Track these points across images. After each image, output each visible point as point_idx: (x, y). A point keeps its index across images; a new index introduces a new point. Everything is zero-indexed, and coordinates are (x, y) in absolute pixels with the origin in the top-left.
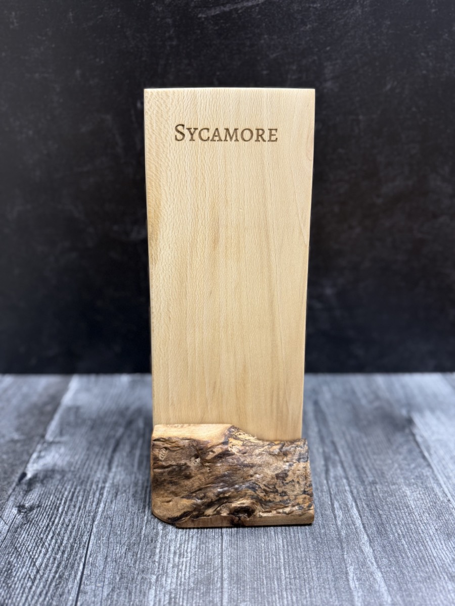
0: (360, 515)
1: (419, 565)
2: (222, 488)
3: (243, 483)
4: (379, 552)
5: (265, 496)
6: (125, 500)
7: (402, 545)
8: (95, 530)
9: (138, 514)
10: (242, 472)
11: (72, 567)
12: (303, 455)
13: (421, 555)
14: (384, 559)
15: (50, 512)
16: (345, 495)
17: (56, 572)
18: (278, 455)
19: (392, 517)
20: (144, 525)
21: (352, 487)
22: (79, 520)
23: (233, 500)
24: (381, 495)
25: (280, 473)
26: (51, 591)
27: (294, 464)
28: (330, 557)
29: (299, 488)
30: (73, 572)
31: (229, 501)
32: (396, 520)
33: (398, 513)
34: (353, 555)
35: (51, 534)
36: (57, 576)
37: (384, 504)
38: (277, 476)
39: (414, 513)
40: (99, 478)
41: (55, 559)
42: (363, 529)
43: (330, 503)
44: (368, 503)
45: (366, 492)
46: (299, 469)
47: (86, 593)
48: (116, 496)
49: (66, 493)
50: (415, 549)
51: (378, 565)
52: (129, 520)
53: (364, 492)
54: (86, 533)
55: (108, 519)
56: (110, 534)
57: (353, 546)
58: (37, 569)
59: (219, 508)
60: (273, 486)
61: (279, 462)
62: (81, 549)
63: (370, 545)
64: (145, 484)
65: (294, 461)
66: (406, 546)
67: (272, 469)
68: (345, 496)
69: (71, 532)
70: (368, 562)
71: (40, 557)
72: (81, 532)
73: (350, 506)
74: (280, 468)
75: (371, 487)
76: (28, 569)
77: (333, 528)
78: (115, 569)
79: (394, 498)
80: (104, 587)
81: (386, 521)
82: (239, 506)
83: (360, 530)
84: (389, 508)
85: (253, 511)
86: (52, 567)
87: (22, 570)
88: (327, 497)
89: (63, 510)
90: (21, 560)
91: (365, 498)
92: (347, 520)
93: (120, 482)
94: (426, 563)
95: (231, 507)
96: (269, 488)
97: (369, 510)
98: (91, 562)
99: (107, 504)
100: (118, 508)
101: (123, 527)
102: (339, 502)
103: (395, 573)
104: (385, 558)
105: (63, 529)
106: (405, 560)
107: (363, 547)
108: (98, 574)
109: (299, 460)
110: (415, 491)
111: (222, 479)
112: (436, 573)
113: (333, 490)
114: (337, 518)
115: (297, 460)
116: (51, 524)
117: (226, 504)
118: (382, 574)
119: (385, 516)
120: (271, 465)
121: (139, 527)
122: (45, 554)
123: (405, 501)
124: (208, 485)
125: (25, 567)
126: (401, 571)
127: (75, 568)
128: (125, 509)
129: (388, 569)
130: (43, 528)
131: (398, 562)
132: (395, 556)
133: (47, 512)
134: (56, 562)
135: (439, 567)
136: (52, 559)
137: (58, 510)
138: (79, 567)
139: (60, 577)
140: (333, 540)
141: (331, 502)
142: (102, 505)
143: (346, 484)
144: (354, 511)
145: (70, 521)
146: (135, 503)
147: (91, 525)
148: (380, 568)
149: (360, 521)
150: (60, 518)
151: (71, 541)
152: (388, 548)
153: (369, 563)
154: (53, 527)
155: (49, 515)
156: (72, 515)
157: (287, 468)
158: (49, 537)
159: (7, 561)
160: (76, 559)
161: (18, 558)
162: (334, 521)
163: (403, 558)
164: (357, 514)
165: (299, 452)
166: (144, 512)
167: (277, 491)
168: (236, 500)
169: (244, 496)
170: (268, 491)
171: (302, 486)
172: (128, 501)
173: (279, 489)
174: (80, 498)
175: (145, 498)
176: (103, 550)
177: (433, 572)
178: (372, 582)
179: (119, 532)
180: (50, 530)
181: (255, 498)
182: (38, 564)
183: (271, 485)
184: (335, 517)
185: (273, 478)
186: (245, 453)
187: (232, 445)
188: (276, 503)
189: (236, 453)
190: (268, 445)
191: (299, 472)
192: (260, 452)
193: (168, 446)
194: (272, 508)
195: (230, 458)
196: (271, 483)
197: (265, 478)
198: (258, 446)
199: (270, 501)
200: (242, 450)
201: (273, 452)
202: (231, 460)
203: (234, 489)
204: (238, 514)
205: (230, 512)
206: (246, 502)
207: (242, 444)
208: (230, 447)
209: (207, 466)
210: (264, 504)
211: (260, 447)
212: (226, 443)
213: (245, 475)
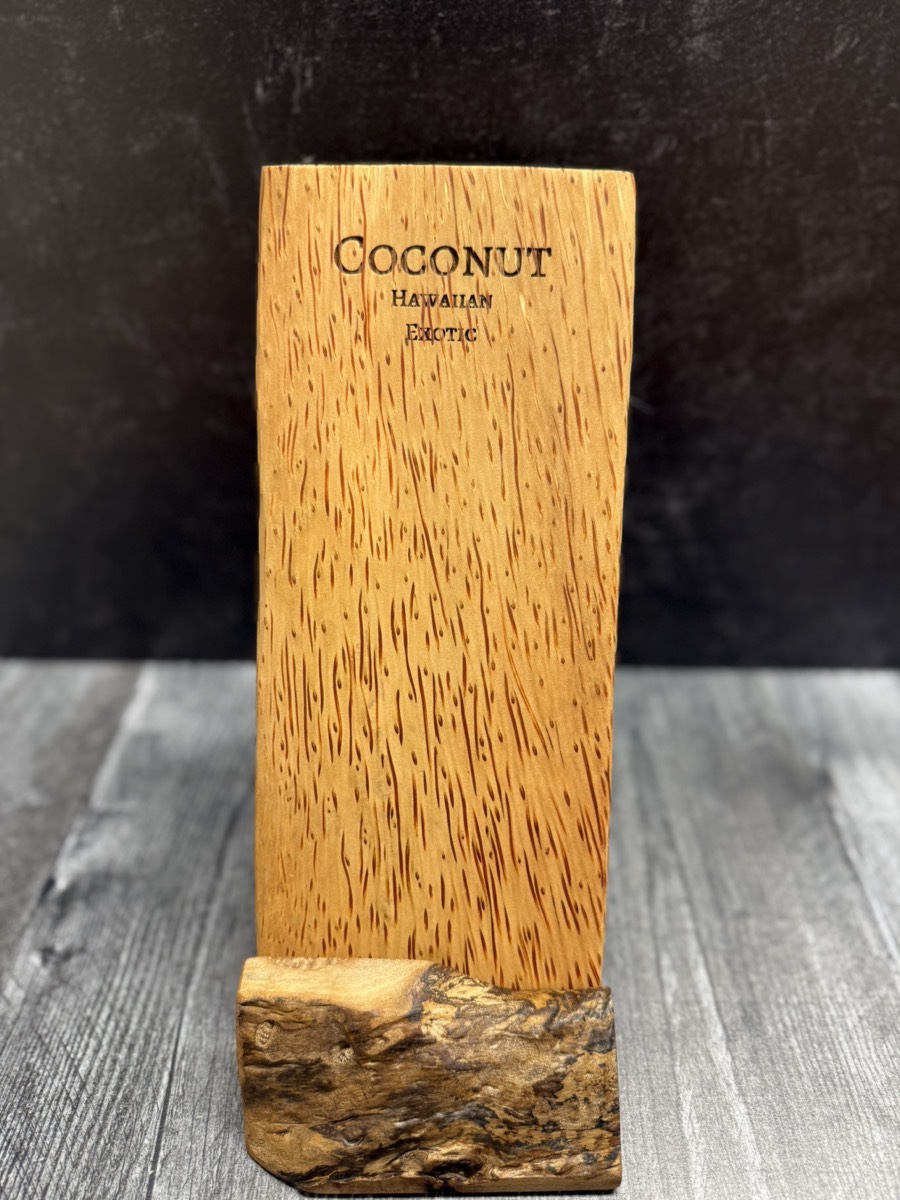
0: (711, 983)
1: (820, 1090)
2: (405, 1120)
3: (455, 1107)
4: (743, 1063)
5: (506, 1133)
7: (791, 1048)
10: (454, 1084)
11: (148, 1080)
12: (601, 1034)
13: (826, 1070)
14: (752, 1077)
17: (117, 1089)
18: (542, 1039)
23: (430, 1144)
25: (542, 1082)
26: (109, 1127)
27: (580, 1059)
28: (648, 1071)
29: (589, 1115)
30: (150, 1090)
31: (423, 1147)
34: (692, 1066)
36: (120, 1096)
38: (537, 1089)
41: (115, 1061)
42: (714, 1013)
43: (652, 955)
44: (729, 958)
46: (591, 1069)
47: (175, 1133)
50: (816, 1057)
51: (740, 1089)
54: (174, 1008)
57: (693, 1049)
58: (82, 1081)
59: (397, 1161)
60: (527, 1112)
61: (542, 1054)
62: (165, 1041)
63: (728, 1048)
65: (580, 1051)
66: (798, 1051)
67: (525, 1073)
68: (685, 942)
70: (721, 1082)
71: (86, 1057)
74: (545, 1070)
76: (63, 1080)
77: (655, 1008)
78: (230, 1085)
80: (210, 1122)
82: (444, 1158)
83: (710, 1016)
85: (478, 1167)
86: (110, 1078)
87: (52, 1083)
88: (649, 943)
90: (50, 1062)
92: (685, 994)
94: (834, 1085)
95: (426, 1162)
96: (516, 1116)
97: (731, 972)
98: (183, 1069)
102: (671, 954)
103: (772, 1107)
104: (756, 1075)
106: (793, 1079)
107: (713, 1051)
108: (197, 1095)
109: (590, 1048)
111: (405, 1099)
112: (853, 1109)
113: (662, 928)
114: (666, 990)
115: (585, 1048)
117: (415, 1152)
118: (748, 1108)
120: (523, 1063)
122: (96, 1052)
124: (373, 1111)
125: (58, 1077)
126: (784, 1103)
127: (154, 1081)
129: (759, 1098)
131: (779, 1084)
132: (774, 1071)
134: (118, 1068)
135: (859, 1096)
136: (109, 1061)
138: (161, 1078)
139: (126, 1099)
140: (654, 1035)
142: (203, 953)
143: (688, 917)
144: (701, 976)
148: (743, 1095)
151: (145, 1025)
152: (763, 1054)
153: (724, 1084)
157: (561, 1070)
158: (103, 1016)
159: (24, 1064)
160: (155, 1063)
161: (44, 1059)
162: (660, 994)
163: (791, 1076)
165: (591, 1029)
167: (535, 1122)
168: (439, 1145)
169: (458, 1135)
170: (515, 1124)
171: (595, 1109)
173: (539, 1117)
176: (207, 1045)
177: (848, 1105)
178: (726, 1125)
180: (104, 1000)
181: (481, 1140)
182: (82, 1070)
183: (522, 1109)
184: (662, 987)
185: (526, 1094)
186: (462, 1037)
187: (431, 1020)
188: (532, 1147)
189: (439, 1039)
190: (519, 1011)
191: (589, 1075)
192: (497, 1032)
193: (277, 1017)
194: (522, 1157)
195: (425, 1052)
196: (522, 1105)
197: (508, 1094)
198: (495, 1016)
199: (518, 1143)
200: (454, 1030)
201: (528, 1034)
202: (426, 1056)
203: (434, 1121)
204: (443, 1173)
205: (424, 1169)
206: (462, 1150)
207: (454, 1015)
208: (426, 1025)
209: (369, 1069)
210: (505, 1151)
211: (499, 1019)
212: (415, 1016)
213: (460, 1090)
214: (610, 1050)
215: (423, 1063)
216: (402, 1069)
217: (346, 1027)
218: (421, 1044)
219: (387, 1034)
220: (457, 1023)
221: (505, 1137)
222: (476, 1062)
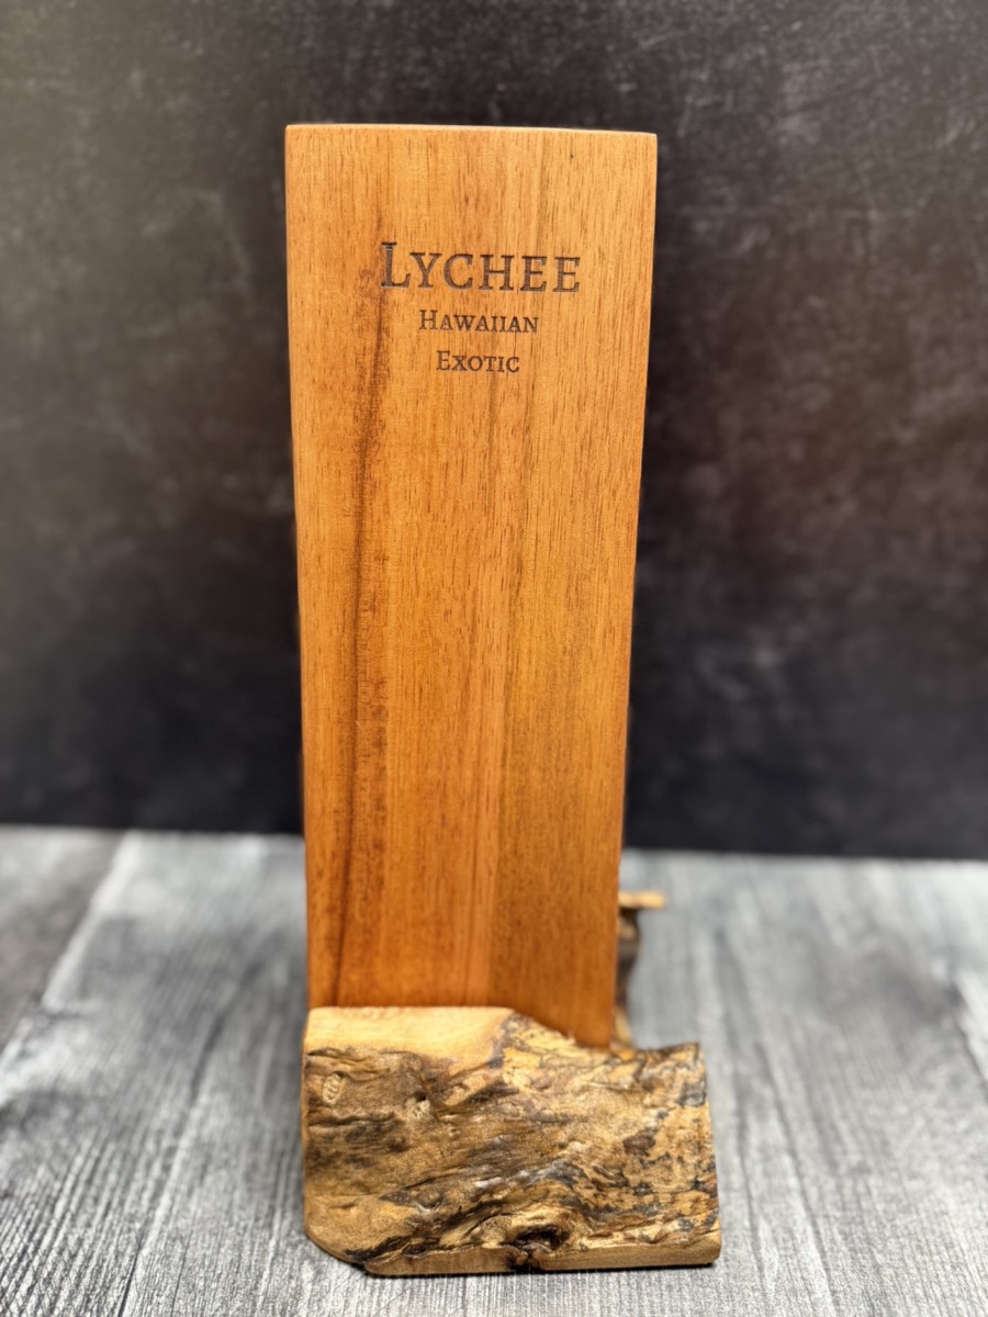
0: (825, 1263)
2: (486, 1179)
3: (541, 1164)
5: (595, 1196)
6: (225, 1191)
8: (140, 1273)
9: (255, 1231)
10: (539, 1138)
12: (692, 1087)
15: (32, 1214)
16: (786, 1202)
18: (631, 1091)
19: (908, 1274)
20: (268, 1265)
21: (807, 1181)
22: (104, 1242)
23: (513, 1208)
24: (880, 1207)
25: (633, 1138)
27: (671, 1113)
29: (683, 1175)
31: (505, 1211)
32: (920, 1285)
33: (925, 1262)
35: (29, 1279)
37: (888, 1233)
38: (628, 1146)
39: (966, 1266)
40: (165, 1122)
43: (747, 1224)
44: (847, 1229)
45: (842, 1196)
46: (683, 1124)
48: (202, 1178)
49: (79, 1161)
52: (229, 1248)
53: (838, 1197)
54: (118, 1279)
55: (178, 1242)
56: (177, 1288)
59: (478, 1230)
60: (617, 1171)
61: (632, 1108)
64: (280, 1145)
65: (671, 1105)
67: (615, 1127)
68: (789, 1207)
69: (80, 1276)
72: (106, 1276)
73: (798, 1236)
74: (635, 1125)
75: (855, 1181)
79: (915, 1217)
81: (894, 1286)
82: (530, 1223)
84: (902, 1248)
85: (565, 1236)
88: (742, 1206)
89: (67, 1209)
91: (838, 1214)
92: (791, 1280)
93: (218, 1139)
95: (510, 1228)
96: (606, 1176)
97: (850, 1250)
99: (178, 1198)
100: (204, 1213)
101: (213, 1267)
102: (770, 1222)
105: (61, 1266)
109: (682, 1102)
110: (970, 1201)
111: (487, 1155)
113: (757, 1186)
114: (766, 1272)
115: (677, 1102)
116: (30, 1250)
117: (497, 1218)
119: (889, 1271)
120: (612, 1116)
121: (253, 1271)
123: (943, 1229)
124: (451, 1171)
128: (223, 1216)
130: (11, 1259)
133: (25, 1214)
137: (52, 1211)
141: (751, 1221)
142: (165, 1200)
143: (791, 1171)
144: (810, 1252)
145: (80, 1242)
146: (250, 1200)
147: (132, 1257)
149: (824, 1282)
150: (57, 1231)
151: (77, 1303)
154: (37, 1258)
155: (28, 1223)
156: (88, 1225)
157: (653, 1124)
158: (24, 1288)
162: (758, 1280)
164: (818, 1262)
165: (682, 1081)
166: (270, 1226)
167: (626, 1183)
168: (524, 1208)
169: (544, 1197)
170: (603, 1185)
171: (690, 1168)
172: (232, 1193)
173: (630, 1177)
174: (112, 1177)
175: (276, 1185)
179: (202, 1283)
180: (28, 1265)
181: (570, 1204)
183: (612, 1168)
184: (761, 1269)
185: (616, 1150)
186: (546, 1087)
187: (514, 1068)
188: (624, 1212)
189: (522, 1088)
190: (606, 1063)
191: (682, 1132)
192: (584, 1083)
193: (347, 1068)
194: (612, 1225)
195: (507, 1102)
196: (612, 1163)
197: (597, 1150)
198: (579, 1068)
199: (608, 1209)
200: (539, 1080)
201: (617, 1084)
202: (509, 1107)
203: (517, 1180)
204: (527, 1244)
205: (507, 1238)
206: (549, 1214)
207: (537, 1065)
208: (509, 1073)
209: (446, 1123)
210: (594, 1217)
211: (584, 1070)
212: (496, 1063)
213: (546, 1144)
214: (703, 1104)
215: (504, 1114)
216: (483, 1122)
217: (423, 1075)
218: (504, 1093)
219: (467, 1082)
220: (540, 1074)
221: (594, 1200)
222: (562, 1115)
